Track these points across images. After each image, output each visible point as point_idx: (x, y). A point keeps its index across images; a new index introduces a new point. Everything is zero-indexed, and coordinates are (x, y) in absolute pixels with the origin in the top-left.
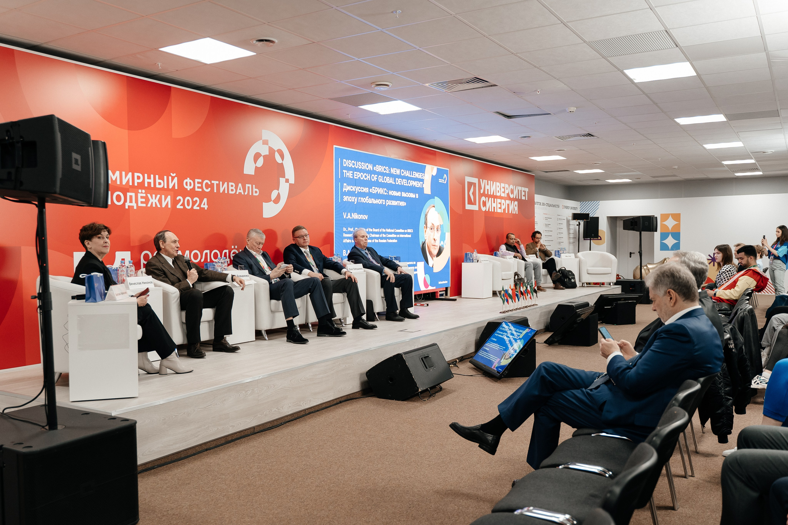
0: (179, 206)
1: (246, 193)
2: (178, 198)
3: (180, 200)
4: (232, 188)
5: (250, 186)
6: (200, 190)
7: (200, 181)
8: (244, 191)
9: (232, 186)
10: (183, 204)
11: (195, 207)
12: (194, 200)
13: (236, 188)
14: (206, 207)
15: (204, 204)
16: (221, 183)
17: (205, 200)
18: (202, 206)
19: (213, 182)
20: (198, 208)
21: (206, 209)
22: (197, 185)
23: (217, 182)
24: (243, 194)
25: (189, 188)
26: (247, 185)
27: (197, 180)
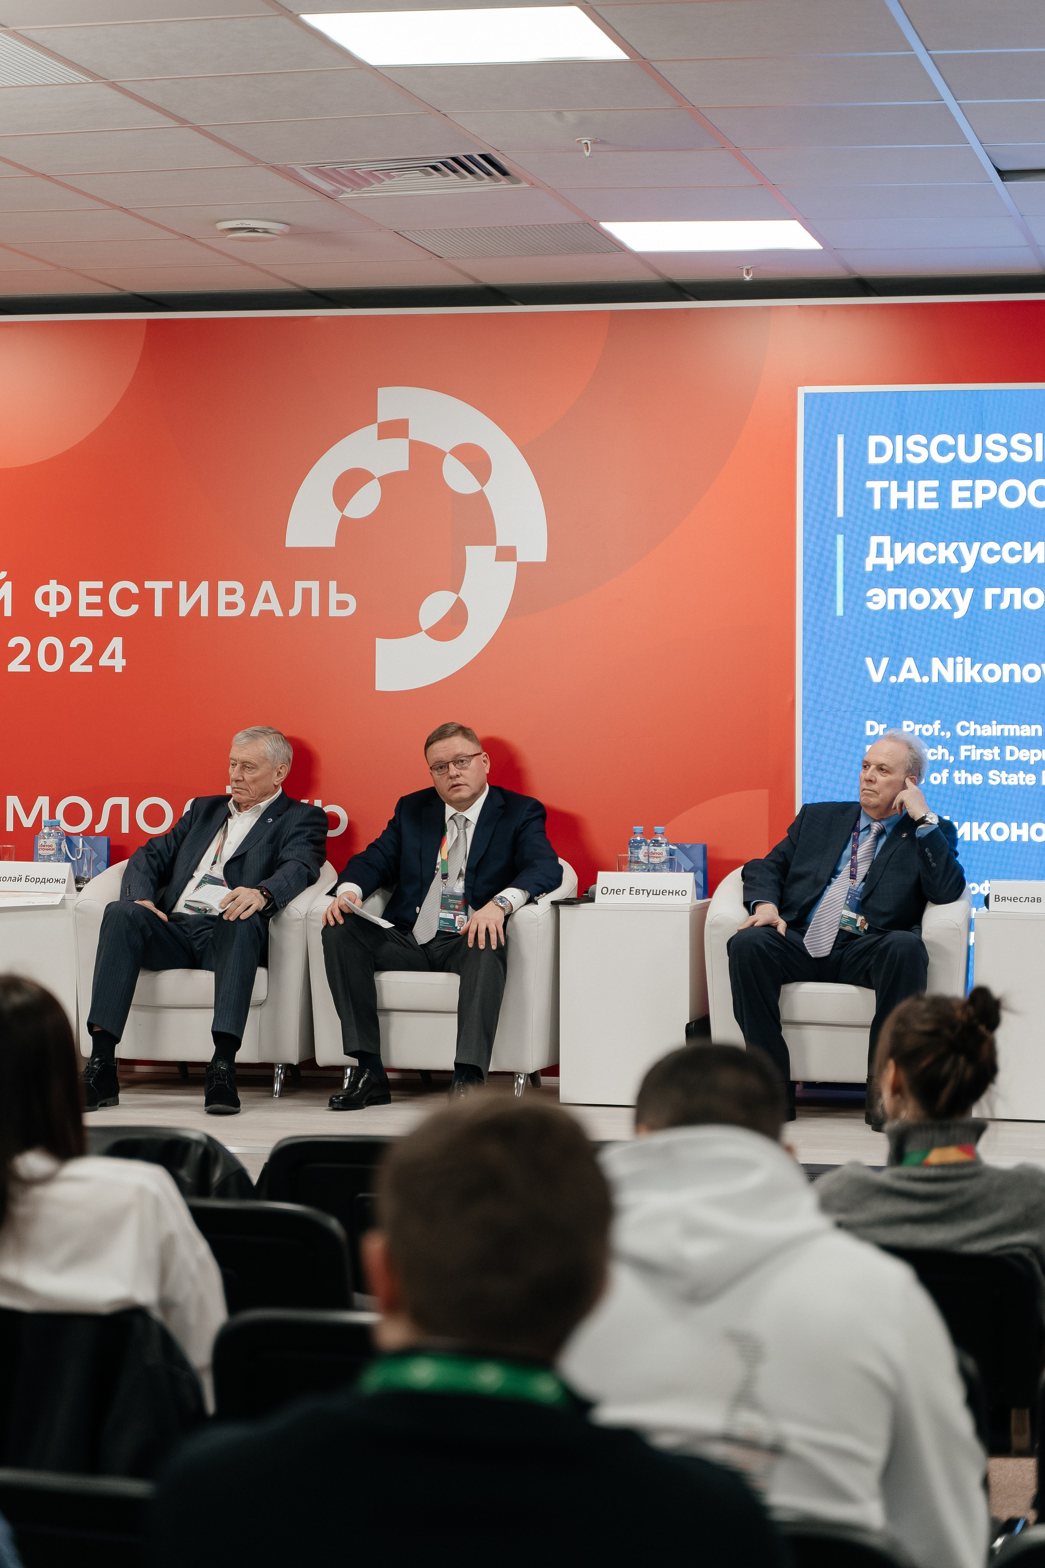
0: (15, 666)
1: (294, 612)
2: (12, 643)
3: (19, 648)
4: (231, 598)
5: (314, 586)
6: (99, 613)
7: (99, 585)
8: (287, 603)
9: (231, 592)
10: (32, 660)
11: (77, 667)
12: (74, 644)
13: (250, 599)
14: (119, 664)
15: (112, 656)
16: (183, 585)
17: (117, 643)
18: (104, 661)
19: (148, 585)
20: (89, 669)
21: (118, 669)
22: (84, 599)
23: (169, 585)
24: (279, 613)
25: (53, 610)
26: (299, 586)
27: (84, 586)
